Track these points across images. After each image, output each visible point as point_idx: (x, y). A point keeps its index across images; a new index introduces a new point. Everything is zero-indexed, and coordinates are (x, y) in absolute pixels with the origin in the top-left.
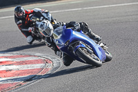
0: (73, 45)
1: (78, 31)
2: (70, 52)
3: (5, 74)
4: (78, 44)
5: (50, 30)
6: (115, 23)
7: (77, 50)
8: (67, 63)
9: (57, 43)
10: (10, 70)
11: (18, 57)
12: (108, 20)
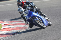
0: (33, 19)
1: (36, 12)
2: (32, 22)
3: (8, 29)
4: (35, 18)
5: (23, 12)
6: (56, 7)
7: (34, 21)
8: (31, 26)
9: (26, 18)
10: (10, 28)
11: (13, 22)
12: (53, 6)
